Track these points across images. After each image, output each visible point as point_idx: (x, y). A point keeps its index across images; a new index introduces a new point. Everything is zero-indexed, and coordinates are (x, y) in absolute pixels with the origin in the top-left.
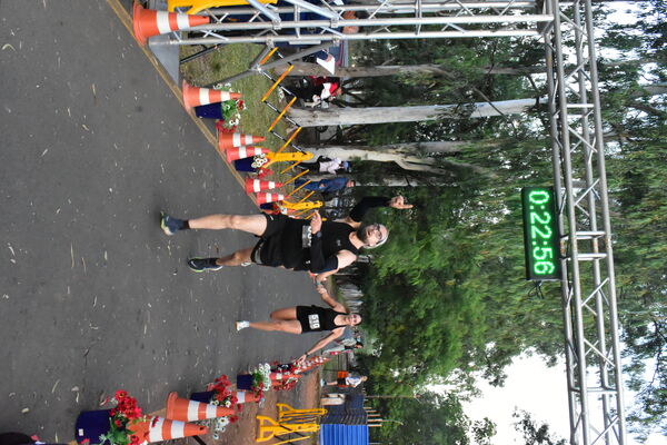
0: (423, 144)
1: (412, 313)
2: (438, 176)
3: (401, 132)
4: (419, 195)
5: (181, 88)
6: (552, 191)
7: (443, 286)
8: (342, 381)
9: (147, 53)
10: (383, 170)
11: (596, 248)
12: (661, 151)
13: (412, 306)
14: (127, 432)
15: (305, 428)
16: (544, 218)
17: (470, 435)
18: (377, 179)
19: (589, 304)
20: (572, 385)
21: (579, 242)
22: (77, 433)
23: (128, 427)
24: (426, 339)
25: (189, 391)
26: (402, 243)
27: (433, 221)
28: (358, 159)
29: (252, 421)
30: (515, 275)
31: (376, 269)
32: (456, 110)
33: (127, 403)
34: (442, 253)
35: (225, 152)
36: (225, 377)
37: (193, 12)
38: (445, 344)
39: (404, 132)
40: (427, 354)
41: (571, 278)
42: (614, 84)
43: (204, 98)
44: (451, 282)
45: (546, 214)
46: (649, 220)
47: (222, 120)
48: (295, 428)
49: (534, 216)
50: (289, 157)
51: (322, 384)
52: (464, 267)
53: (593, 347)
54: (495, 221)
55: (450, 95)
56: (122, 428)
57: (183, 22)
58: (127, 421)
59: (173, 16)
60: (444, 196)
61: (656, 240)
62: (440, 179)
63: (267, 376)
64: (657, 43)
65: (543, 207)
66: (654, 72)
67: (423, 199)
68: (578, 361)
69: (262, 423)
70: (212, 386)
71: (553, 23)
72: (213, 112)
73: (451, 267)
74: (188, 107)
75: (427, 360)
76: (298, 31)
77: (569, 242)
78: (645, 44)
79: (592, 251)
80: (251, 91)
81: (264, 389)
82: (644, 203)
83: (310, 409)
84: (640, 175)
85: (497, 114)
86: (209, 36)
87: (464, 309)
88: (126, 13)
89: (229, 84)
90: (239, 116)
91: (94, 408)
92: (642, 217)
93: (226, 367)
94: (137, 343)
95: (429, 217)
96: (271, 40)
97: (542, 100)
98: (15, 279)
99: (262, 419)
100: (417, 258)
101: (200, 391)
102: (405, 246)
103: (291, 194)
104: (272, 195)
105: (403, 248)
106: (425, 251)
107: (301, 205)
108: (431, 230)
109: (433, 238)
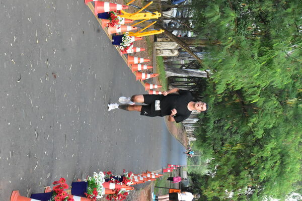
1: (251, 133)
4: (263, 8)
7: (283, 104)
13: (250, 125)
24: (263, 160)
26: (242, 58)
27: (277, 37)
31: (215, 85)
34: (284, 70)
36: (63, 180)
38: (283, 165)
40: (263, 175)
44: (292, 101)
60: (289, 10)
63: (101, 184)
67: (267, 12)
70: (49, 189)
75: (264, 182)
81: (98, 197)
93: (63, 172)
95: (273, 32)
100: (258, 74)
101: (40, 191)
102: (246, 62)
103: (129, 4)
104: (110, 4)
105: (244, 64)
106: (266, 68)
107: (139, 16)
108: (274, 45)
109: (276, 54)
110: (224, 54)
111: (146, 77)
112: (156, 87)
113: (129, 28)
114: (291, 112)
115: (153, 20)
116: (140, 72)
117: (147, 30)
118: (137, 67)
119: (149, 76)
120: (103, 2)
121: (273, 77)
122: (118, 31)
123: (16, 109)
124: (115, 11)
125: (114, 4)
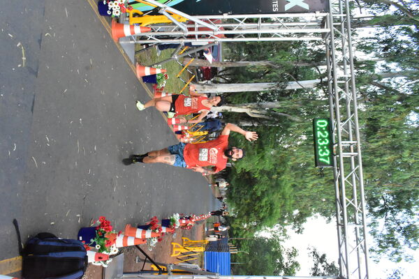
0: (261, 103)
1: (254, 193)
2: (266, 120)
3: (249, 97)
5: (135, 66)
6: (329, 120)
7: (270, 179)
8: (216, 229)
9: (118, 47)
10: (240, 117)
11: (352, 150)
12: (387, 106)
13: (254, 189)
14: (105, 238)
15: (197, 250)
16: (325, 134)
17: (285, 256)
18: (236, 122)
19: (348, 179)
20: (339, 222)
21: (343, 147)
22: (79, 238)
23: (105, 236)
24: (261, 207)
25: (137, 224)
26: (249, 155)
27: (266, 144)
28: (227, 111)
29: (169, 245)
30: (309, 172)
31: (235, 169)
32: (278, 86)
33: (105, 224)
34: (270, 161)
36: (156, 218)
37: (144, 25)
38: (272, 210)
39: (250, 97)
40: (262, 215)
41: (339, 166)
42: (362, 71)
43: (147, 72)
44: (275, 176)
45: (326, 132)
46: (380, 143)
47: (157, 84)
48: (192, 249)
49: (319, 134)
51: (206, 230)
52: (282, 169)
53: (351, 202)
54: (299, 143)
55: (275, 77)
56: (102, 237)
57: (138, 31)
58: (105, 232)
59: (132, 27)
60: (272, 130)
61: (384, 154)
62: (270, 122)
63: (178, 220)
64: (386, 49)
65: (324, 129)
66: (384, 66)
67: (261, 132)
68: (342, 210)
69: (174, 246)
70: (148, 223)
71: (330, 33)
72: (151, 79)
73: (275, 169)
74: (139, 77)
76: (197, 37)
77: (338, 147)
78: (379, 50)
79: (350, 152)
80: (171, 72)
81: (176, 227)
82: (378, 134)
83: (200, 241)
84: (375, 119)
85: (300, 87)
86: (151, 39)
87: (282, 191)
88: (108, 25)
89: (160, 66)
90: (165, 82)
91: (88, 226)
92: (377, 142)
93: (157, 213)
94: (110, 196)
95: (264, 142)
96: (183, 41)
97: (323, 80)
98: (49, 155)
99: (174, 244)
100: (257, 163)
101: (142, 225)
103: (191, 127)
104: (181, 126)
106: (261, 159)
107: (196, 133)
108: (265, 148)
109: (266, 153)
114: (274, 183)
115: (204, 136)
120: (178, 126)
121: (263, 164)
122: (186, 141)
124: (184, 130)
125: (183, 126)
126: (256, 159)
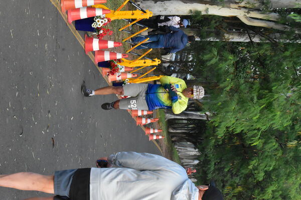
2: (278, 31)
4: (261, 52)
10: (225, 25)
13: (250, 167)
18: (218, 34)
26: (242, 102)
27: (276, 80)
28: (198, 13)
31: (215, 129)
34: (284, 113)
35: (67, 13)
44: (292, 144)
50: (128, 15)
60: (288, 53)
62: (285, 36)
67: (266, 56)
95: (272, 76)
100: (257, 117)
102: (245, 105)
103: (129, 51)
104: (110, 52)
105: (243, 107)
106: (265, 111)
107: (139, 63)
108: (274, 88)
109: (276, 97)
110: (223, 97)
111: (146, 122)
112: (156, 131)
113: (129, 76)
114: (292, 154)
115: (153, 66)
116: (141, 117)
117: (147, 76)
118: (137, 112)
119: (149, 121)
120: (104, 51)
121: (272, 120)
122: (118, 79)
123: (18, 163)
124: (115, 60)
125: (114, 52)
126: (255, 111)
